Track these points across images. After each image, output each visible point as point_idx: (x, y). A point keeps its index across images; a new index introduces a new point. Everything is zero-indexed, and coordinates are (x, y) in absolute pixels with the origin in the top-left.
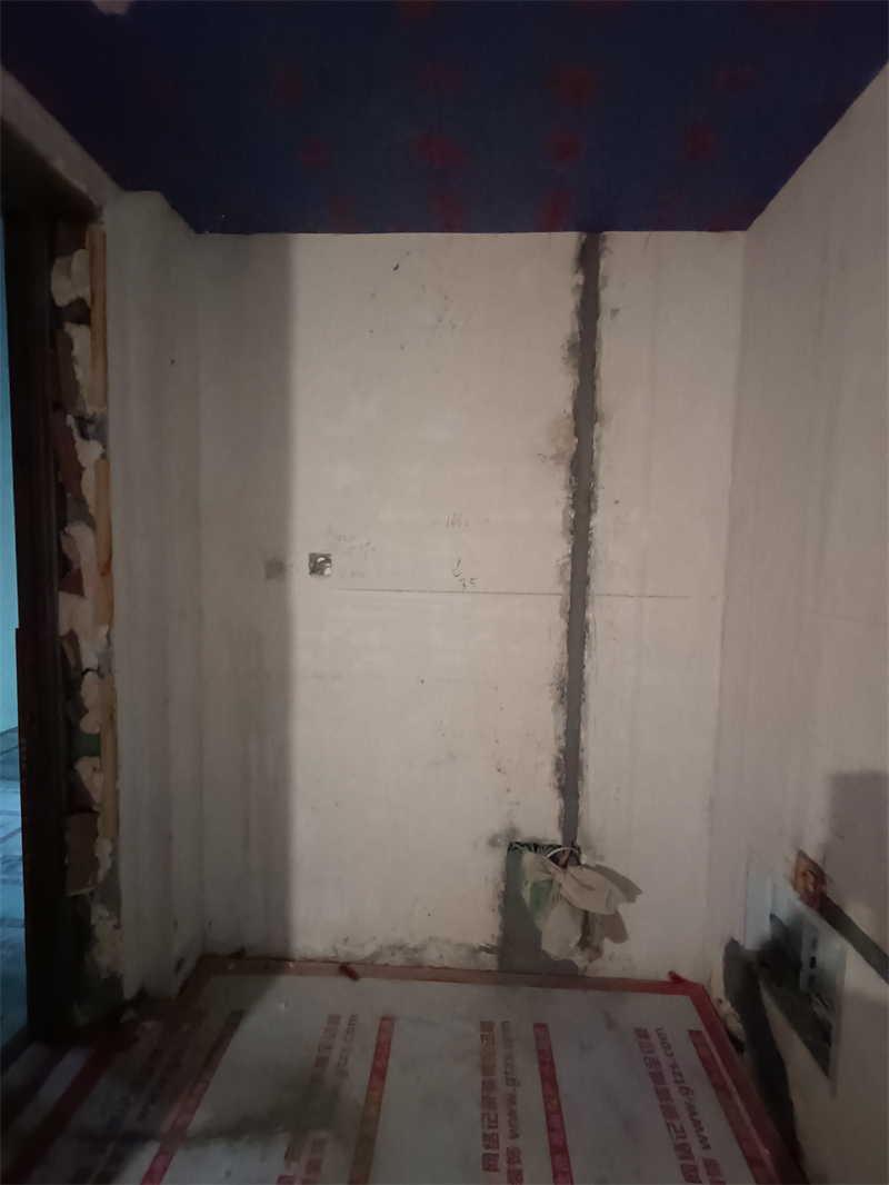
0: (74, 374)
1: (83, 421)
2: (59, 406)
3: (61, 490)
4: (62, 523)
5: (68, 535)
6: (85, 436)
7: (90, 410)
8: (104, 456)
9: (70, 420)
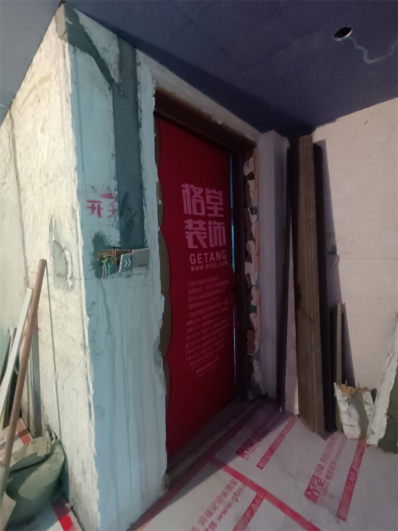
0: (250, 195)
1: (252, 209)
2: (245, 206)
3: (246, 230)
4: (246, 241)
5: (248, 244)
6: (252, 214)
7: (254, 205)
8: (257, 219)
9: (249, 209)
